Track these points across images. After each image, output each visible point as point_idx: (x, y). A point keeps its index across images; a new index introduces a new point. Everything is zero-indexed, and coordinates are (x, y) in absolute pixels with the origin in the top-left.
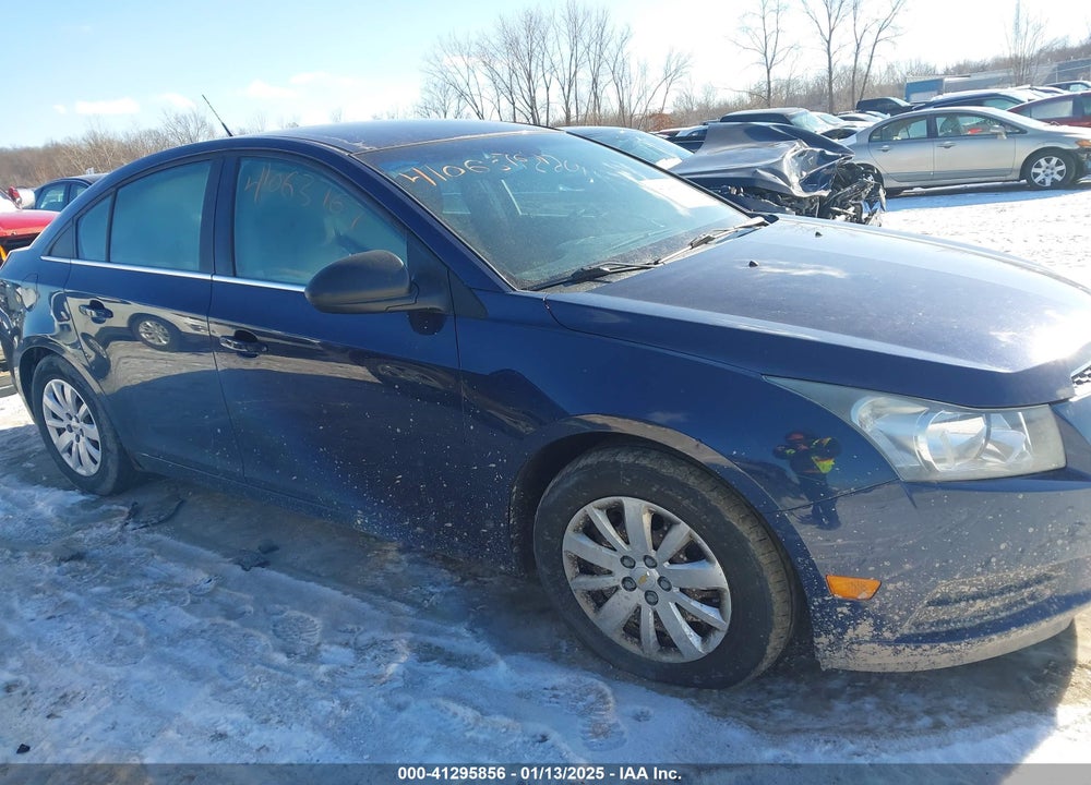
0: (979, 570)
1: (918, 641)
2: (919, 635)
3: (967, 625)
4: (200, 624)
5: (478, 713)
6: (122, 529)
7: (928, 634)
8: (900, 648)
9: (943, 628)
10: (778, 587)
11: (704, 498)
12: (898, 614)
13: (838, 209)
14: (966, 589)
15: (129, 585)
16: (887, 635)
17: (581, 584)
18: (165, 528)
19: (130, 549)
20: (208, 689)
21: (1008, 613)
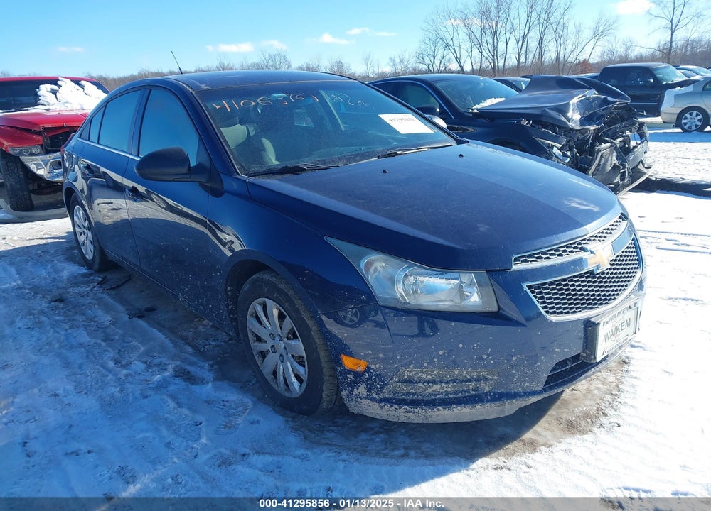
0: (426, 364)
1: (392, 402)
2: (394, 399)
3: (425, 398)
4: (89, 341)
5: (176, 406)
6: (91, 290)
7: (399, 399)
8: (382, 404)
9: (410, 398)
10: (326, 359)
11: (294, 303)
12: (378, 384)
13: (607, 139)
14: (424, 376)
15: (73, 318)
16: (374, 395)
17: (257, 347)
18: (113, 292)
19: (88, 300)
20: (67, 372)
21: (455, 396)
